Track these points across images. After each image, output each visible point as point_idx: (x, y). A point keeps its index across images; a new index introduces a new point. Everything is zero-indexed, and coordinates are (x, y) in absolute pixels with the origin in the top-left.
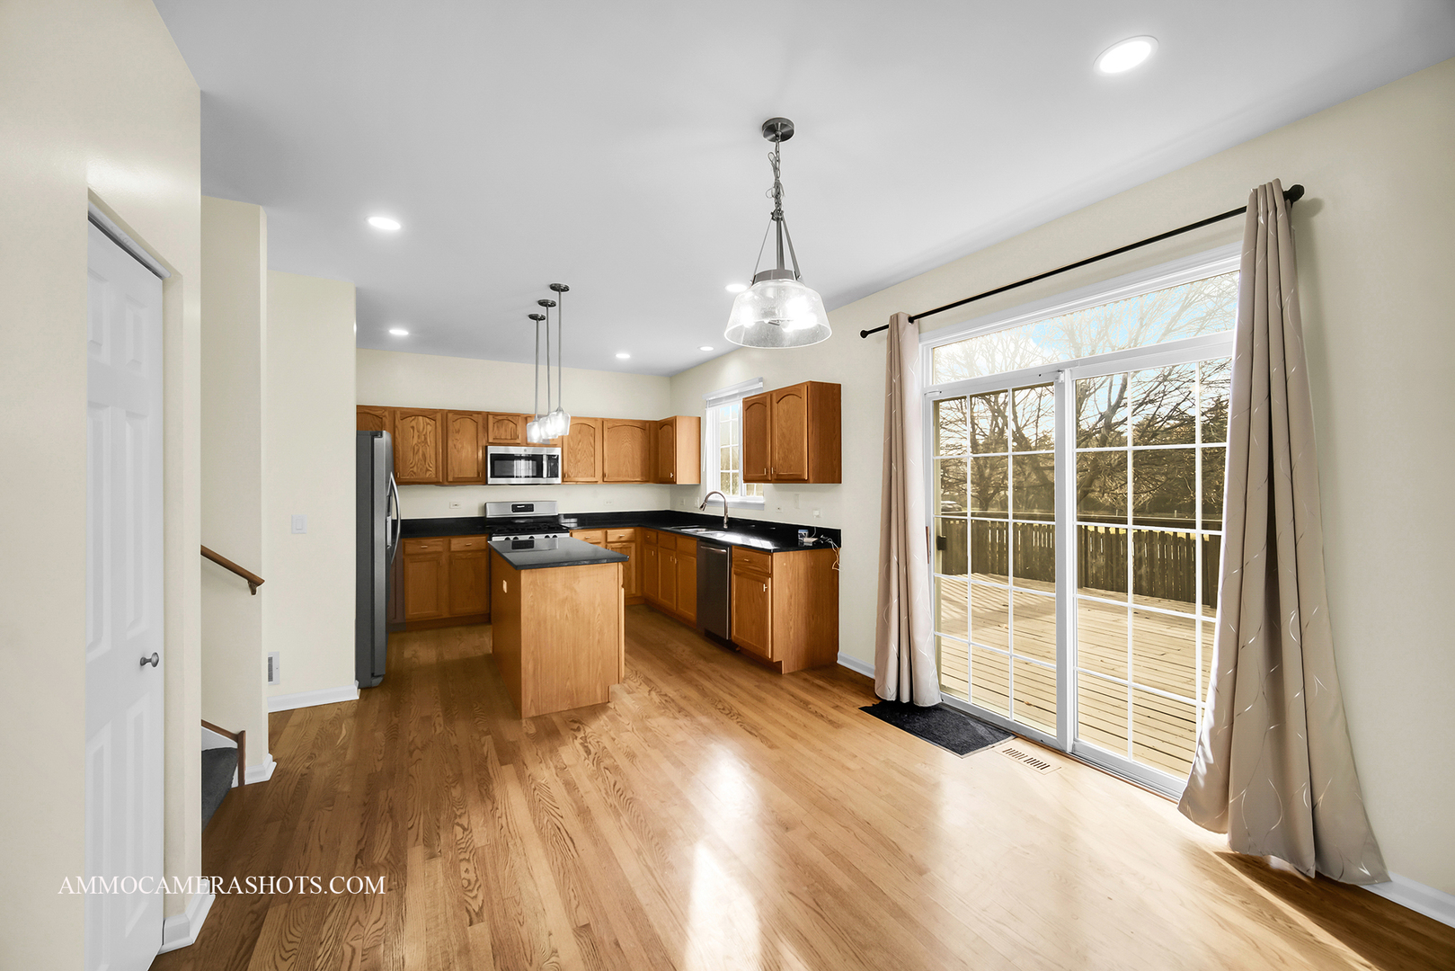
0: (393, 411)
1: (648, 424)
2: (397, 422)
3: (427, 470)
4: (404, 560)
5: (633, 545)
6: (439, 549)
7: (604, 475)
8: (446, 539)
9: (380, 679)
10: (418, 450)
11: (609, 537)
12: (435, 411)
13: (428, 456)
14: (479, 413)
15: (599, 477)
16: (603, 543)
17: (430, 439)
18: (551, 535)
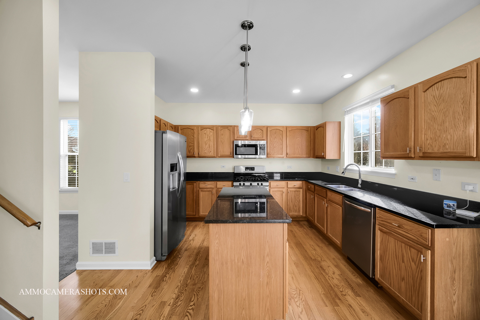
0: (198, 126)
1: (310, 128)
2: (199, 132)
3: (210, 152)
4: (199, 190)
5: (301, 190)
6: (212, 186)
7: (287, 154)
8: (215, 182)
9: (165, 257)
10: (207, 143)
11: (288, 185)
12: (213, 126)
13: (211, 146)
14: (231, 126)
15: (284, 155)
16: (286, 188)
17: (212, 138)
18: (260, 183)
